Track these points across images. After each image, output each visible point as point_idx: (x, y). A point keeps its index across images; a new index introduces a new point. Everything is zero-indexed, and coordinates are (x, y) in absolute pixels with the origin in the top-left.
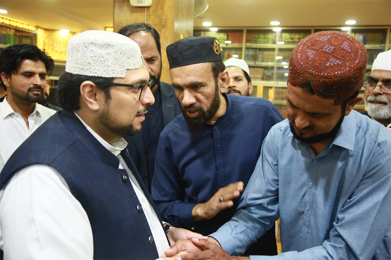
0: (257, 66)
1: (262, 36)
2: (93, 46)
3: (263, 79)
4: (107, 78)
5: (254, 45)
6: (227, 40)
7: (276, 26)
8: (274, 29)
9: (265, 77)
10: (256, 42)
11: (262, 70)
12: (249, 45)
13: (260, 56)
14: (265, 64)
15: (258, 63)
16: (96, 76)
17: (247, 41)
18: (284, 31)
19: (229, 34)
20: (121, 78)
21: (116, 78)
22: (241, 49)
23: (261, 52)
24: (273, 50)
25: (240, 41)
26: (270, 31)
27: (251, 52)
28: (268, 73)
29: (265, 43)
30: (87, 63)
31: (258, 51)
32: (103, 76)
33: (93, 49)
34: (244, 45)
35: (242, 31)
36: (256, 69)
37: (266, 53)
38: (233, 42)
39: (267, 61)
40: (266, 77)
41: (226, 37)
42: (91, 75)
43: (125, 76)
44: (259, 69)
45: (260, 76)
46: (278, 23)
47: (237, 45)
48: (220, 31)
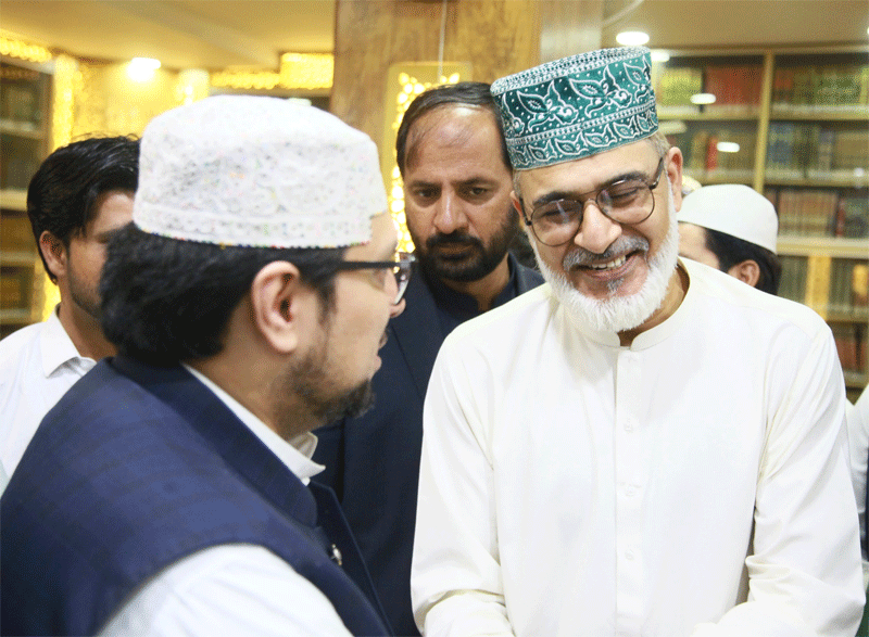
0: (814, 183)
1: (833, 76)
3: (834, 230)
5: (803, 110)
6: (704, 90)
9: (840, 225)
10: (810, 98)
11: (832, 199)
12: (783, 108)
13: (825, 148)
14: (840, 177)
15: (817, 175)
17: (777, 96)
19: (709, 71)
20: (362, 244)
21: (352, 246)
22: (749, 126)
23: (830, 136)
25: (751, 97)
27: (790, 136)
28: (853, 209)
29: (843, 99)
31: (816, 131)
34: (763, 112)
35: (755, 61)
36: (807, 195)
37: (847, 137)
38: (722, 100)
39: (851, 167)
40: (848, 222)
41: (698, 83)
43: (369, 240)
44: (820, 196)
45: (821, 220)
47: (737, 111)
48: (676, 63)
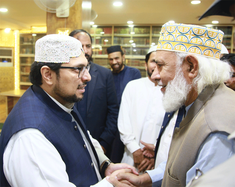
1: (123, 30)
2: (48, 43)
4: (57, 63)
5: (118, 35)
7: (130, 24)
8: (129, 26)
10: (119, 33)
12: (116, 35)
13: (122, 41)
16: (50, 62)
17: (115, 32)
18: (135, 27)
19: (104, 28)
20: (66, 63)
21: (63, 63)
22: (110, 37)
23: (123, 39)
24: (129, 37)
25: (111, 33)
26: (127, 27)
27: (117, 39)
29: (125, 33)
30: (45, 54)
31: (121, 38)
32: (54, 62)
33: (48, 45)
34: (113, 35)
35: (111, 27)
37: (125, 39)
38: (105, 33)
40: (126, 53)
41: (102, 30)
42: (47, 62)
43: (69, 62)
46: (132, 22)
47: (108, 35)
48: (98, 27)
